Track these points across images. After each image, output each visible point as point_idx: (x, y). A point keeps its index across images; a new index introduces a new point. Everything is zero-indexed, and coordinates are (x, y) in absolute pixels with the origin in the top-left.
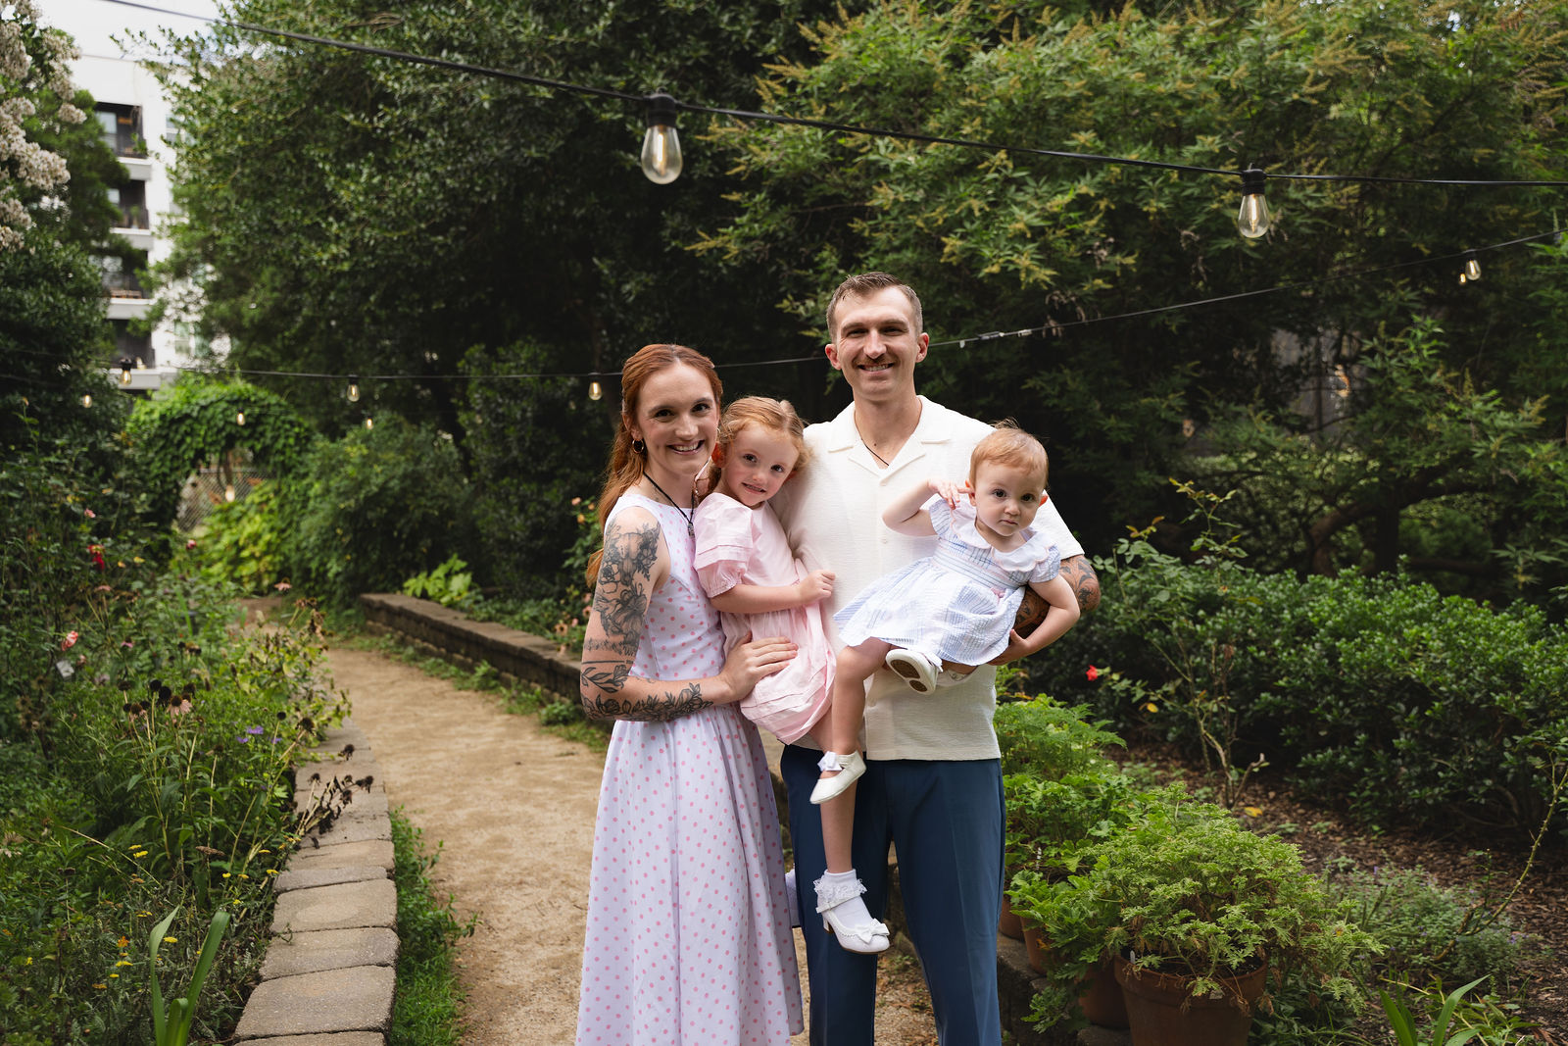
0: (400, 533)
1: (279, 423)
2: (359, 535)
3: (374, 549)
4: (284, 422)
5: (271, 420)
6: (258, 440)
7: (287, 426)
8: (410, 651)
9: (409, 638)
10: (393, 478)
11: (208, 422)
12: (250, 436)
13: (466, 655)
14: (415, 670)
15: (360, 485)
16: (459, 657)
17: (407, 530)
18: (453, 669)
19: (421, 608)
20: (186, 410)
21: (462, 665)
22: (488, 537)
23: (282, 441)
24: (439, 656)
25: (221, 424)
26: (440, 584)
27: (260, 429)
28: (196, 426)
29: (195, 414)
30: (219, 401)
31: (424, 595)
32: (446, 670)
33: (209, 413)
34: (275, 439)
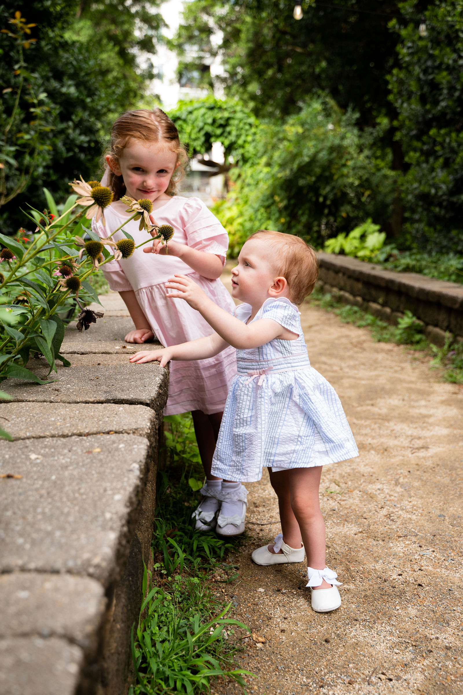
0: (325, 198)
1: (241, 125)
2: (292, 202)
3: (303, 214)
4: (245, 124)
5: (235, 122)
6: (226, 137)
7: (247, 127)
8: (328, 297)
9: (327, 287)
10: (321, 150)
11: (194, 122)
12: (222, 134)
13: (384, 305)
14: (332, 316)
15: (294, 157)
16: (375, 306)
17: (331, 196)
18: (369, 318)
19: (340, 261)
20: (178, 114)
21: (378, 314)
22: (407, 194)
23: (243, 138)
24: (355, 304)
25: (201, 124)
26: (356, 243)
27: (228, 129)
28: (185, 126)
29: (183, 117)
30: (200, 108)
31: (342, 252)
32: (362, 318)
33: (192, 117)
34: (238, 136)
